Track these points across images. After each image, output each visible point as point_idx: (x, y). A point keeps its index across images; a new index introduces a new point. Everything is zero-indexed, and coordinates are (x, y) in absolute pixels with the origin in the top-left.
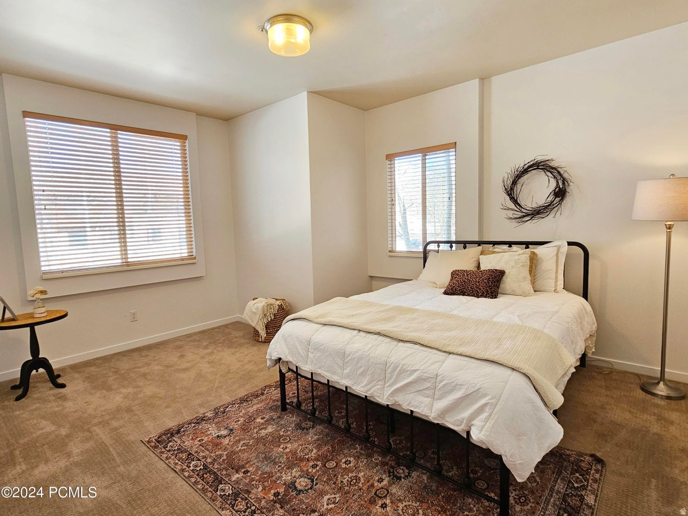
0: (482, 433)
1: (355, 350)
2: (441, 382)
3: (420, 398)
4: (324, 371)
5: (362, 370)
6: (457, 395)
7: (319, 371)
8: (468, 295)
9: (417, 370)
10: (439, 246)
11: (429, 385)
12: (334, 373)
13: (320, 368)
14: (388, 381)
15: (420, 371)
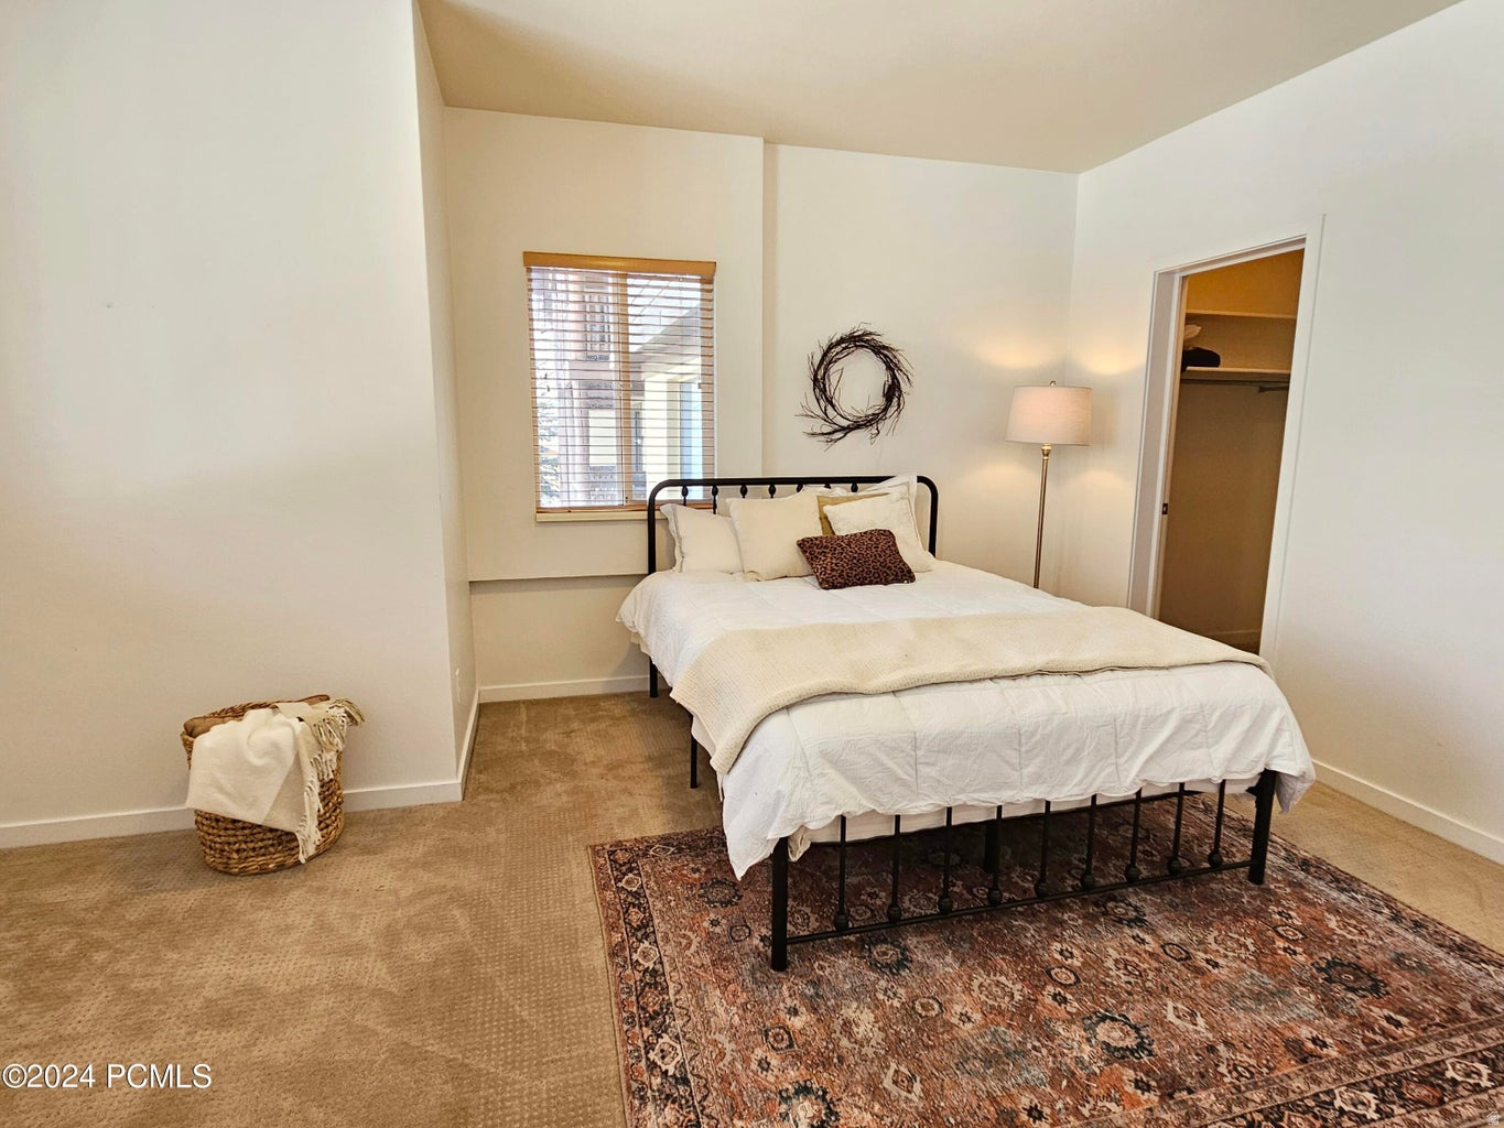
0: (1299, 761)
1: (1045, 718)
2: (1211, 715)
3: (1189, 755)
4: (975, 791)
5: (1070, 751)
6: (1243, 724)
7: (962, 798)
8: (871, 583)
9: (1173, 710)
10: (685, 493)
11: (1198, 726)
12: (1005, 785)
13: (962, 791)
14: (1125, 751)
15: (1178, 710)
